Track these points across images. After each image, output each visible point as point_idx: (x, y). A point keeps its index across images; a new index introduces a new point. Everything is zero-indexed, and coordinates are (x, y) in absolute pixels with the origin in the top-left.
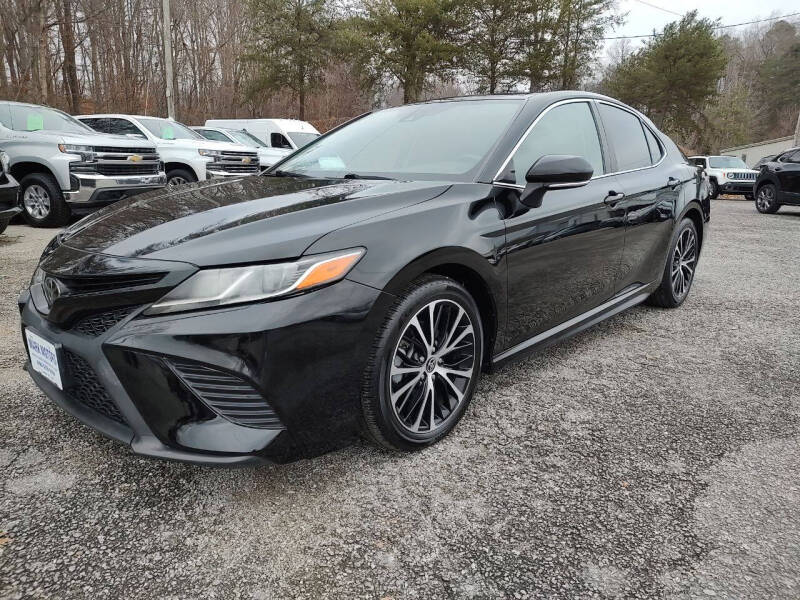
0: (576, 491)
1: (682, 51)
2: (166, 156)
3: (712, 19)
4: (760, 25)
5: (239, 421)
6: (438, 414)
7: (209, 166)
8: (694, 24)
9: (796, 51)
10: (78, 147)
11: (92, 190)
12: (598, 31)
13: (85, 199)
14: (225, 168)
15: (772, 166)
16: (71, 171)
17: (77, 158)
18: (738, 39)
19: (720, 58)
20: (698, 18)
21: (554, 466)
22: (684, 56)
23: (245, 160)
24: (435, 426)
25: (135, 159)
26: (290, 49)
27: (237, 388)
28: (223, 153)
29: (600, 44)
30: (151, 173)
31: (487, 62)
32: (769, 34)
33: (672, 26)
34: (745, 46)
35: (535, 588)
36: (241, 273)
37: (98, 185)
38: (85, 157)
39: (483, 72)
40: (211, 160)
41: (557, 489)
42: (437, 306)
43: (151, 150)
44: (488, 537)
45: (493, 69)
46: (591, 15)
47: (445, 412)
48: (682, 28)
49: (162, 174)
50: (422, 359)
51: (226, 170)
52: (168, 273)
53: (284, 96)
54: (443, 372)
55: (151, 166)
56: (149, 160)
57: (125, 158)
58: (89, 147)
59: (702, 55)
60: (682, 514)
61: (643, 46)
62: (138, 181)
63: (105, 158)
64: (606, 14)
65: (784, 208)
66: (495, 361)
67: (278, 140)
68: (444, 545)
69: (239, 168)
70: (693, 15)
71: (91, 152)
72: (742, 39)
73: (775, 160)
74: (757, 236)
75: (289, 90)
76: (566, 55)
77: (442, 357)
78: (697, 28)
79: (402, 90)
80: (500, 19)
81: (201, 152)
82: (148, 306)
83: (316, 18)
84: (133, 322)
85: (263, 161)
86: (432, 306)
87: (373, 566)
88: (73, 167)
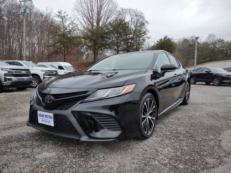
0: (192, 144)
1: (165, 45)
2: (32, 72)
3: (171, 38)
4: (181, 40)
5: (110, 129)
6: (150, 130)
7: (44, 75)
8: (167, 39)
9: (190, 46)
10: (7, 69)
11: (11, 82)
12: (144, 40)
13: (9, 84)
14: (49, 75)
15: (193, 72)
16: (5, 76)
17: (7, 72)
18: (176, 43)
19: (174, 47)
20: (168, 37)
21: (183, 140)
22: (165, 46)
23: (54, 73)
24: (150, 133)
25: (23, 72)
26: (61, 44)
27: (111, 120)
28: (48, 71)
29: (145, 43)
30: (28, 76)
31: (116, 47)
32: (183, 42)
33: (162, 39)
34: (178, 45)
35: (197, 165)
36: (109, 90)
37: (13, 80)
38: (9, 72)
39: (115, 50)
40: (45, 73)
41: (187, 144)
42: (149, 99)
43: (28, 70)
44: (177, 156)
45: (118, 49)
46: (142, 36)
47: (151, 129)
48: (164, 40)
49: (31, 77)
50: (146, 114)
51: (49, 76)
52: (88, 91)
53: (60, 56)
54: (150, 117)
55: (28, 74)
56: (28, 73)
57: (21, 72)
58: (10, 69)
59: (169, 46)
60: (220, 147)
61: (155, 44)
62: (24, 79)
63: (15, 72)
64: (146, 36)
65: (197, 83)
66: (158, 116)
67: (61, 68)
68: (168, 159)
69: (53, 75)
70: (166, 37)
71: (11, 70)
72: (177, 43)
73: (193, 71)
74: (195, 89)
75: (61, 54)
76: (136, 46)
77: (149, 114)
78: (167, 40)
79: (93, 55)
80: (119, 37)
81: (42, 70)
82: (83, 100)
83: (69, 36)
84: (79, 105)
85: (59, 73)
86: (148, 99)
87: (153, 165)
88: (5, 75)
